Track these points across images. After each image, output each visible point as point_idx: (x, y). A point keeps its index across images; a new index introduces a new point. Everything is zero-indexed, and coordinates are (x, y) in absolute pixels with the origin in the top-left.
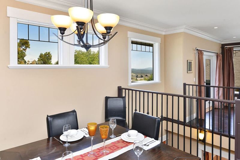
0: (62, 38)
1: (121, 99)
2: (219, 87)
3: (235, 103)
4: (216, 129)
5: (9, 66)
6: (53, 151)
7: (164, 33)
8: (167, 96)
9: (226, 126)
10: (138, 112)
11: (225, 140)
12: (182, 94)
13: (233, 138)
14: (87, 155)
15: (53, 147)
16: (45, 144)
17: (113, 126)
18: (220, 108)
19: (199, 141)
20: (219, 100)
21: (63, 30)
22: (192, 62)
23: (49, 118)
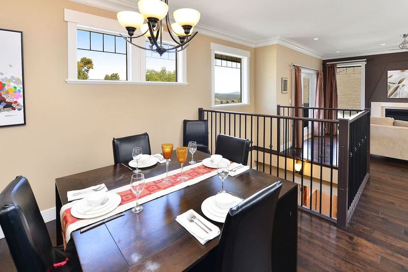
0: (131, 40)
1: (203, 122)
2: (319, 109)
3: (338, 123)
4: (316, 158)
5: (67, 80)
6: (121, 178)
7: (254, 46)
8: (258, 118)
9: (328, 155)
10: (222, 134)
11: (326, 171)
12: (276, 114)
13: (336, 168)
14: (161, 182)
15: (120, 174)
16: (112, 170)
17: (193, 151)
18: (320, 135)
19: (295, 174)
20: (319, 120)
21: (131, 30)
22: (288, 80)
23: (115, 141)
